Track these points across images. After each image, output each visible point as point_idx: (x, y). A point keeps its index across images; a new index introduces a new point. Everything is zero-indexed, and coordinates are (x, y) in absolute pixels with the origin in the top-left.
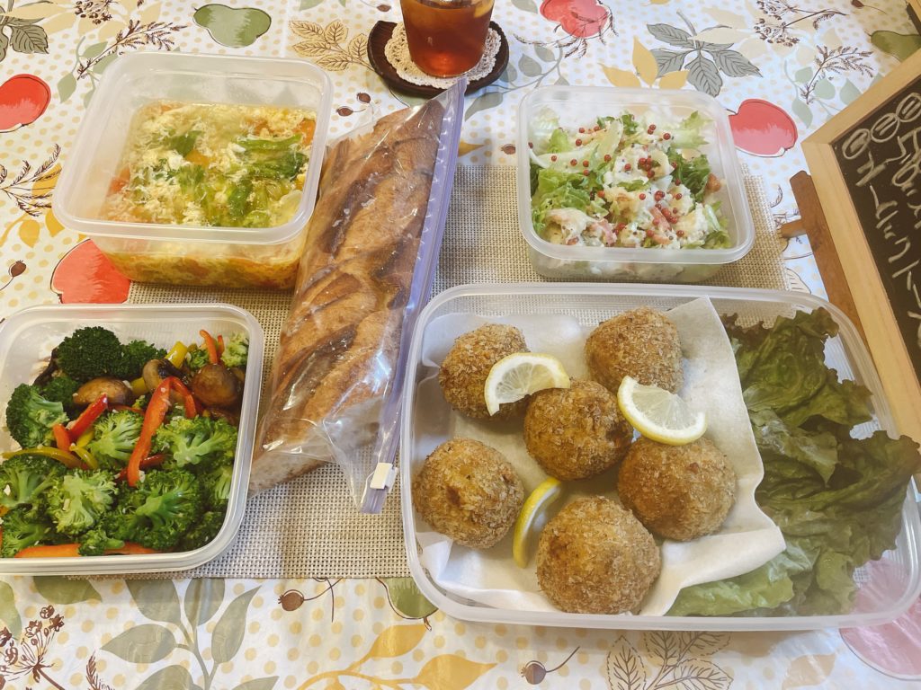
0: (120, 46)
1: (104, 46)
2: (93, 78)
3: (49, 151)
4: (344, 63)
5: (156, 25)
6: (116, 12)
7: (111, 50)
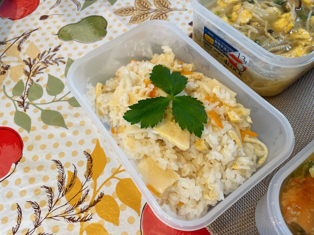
0: (32, 78)
1: (23, 83)
2: (34, 105)
3: (52, 168)
4: (164, 15)
5: (43, 54)
6: (10, 62)
7: (29, 83)
